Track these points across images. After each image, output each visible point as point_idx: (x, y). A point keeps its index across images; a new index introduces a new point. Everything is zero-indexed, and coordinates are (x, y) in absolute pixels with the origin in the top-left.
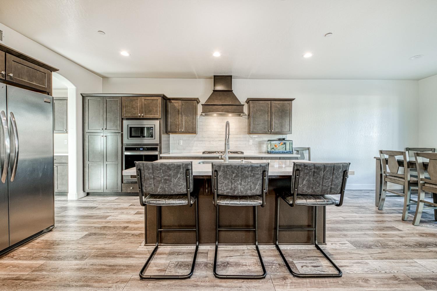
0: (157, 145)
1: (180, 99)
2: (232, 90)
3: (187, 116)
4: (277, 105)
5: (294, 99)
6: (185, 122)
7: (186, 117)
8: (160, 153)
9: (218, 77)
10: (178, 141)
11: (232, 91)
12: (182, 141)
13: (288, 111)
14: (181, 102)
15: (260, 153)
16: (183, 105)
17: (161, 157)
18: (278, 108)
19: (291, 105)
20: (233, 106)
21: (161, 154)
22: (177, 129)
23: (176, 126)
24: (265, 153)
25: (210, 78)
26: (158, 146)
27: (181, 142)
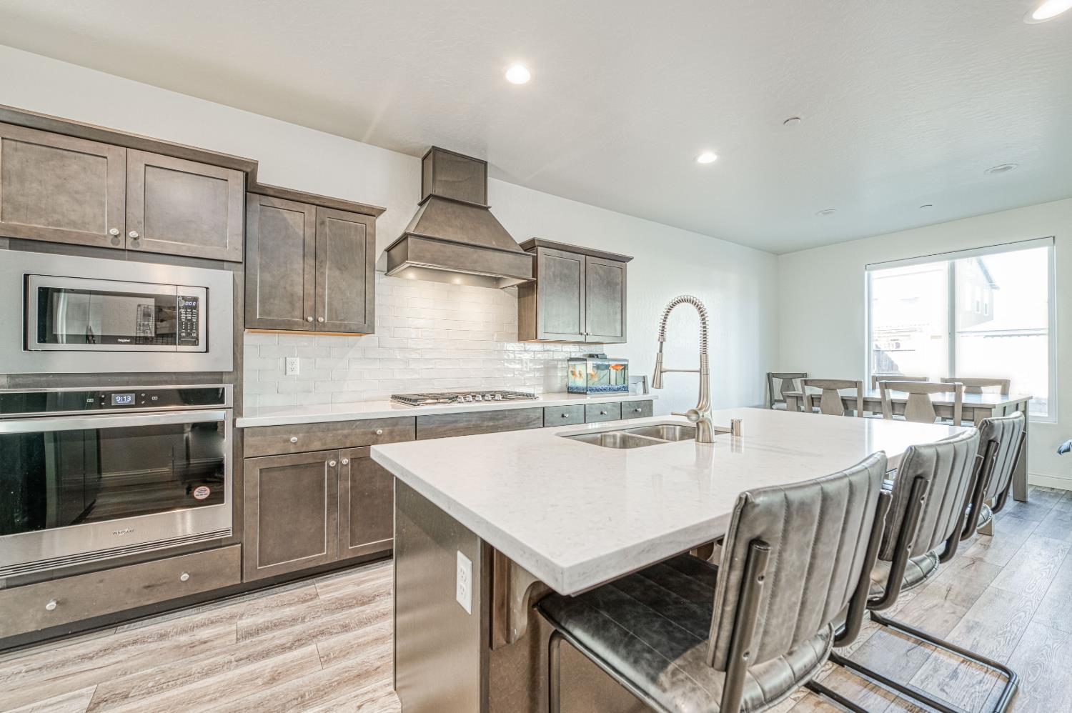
0: (217, 377)
1: (312, 201)
2: (489, 204)
3: (340, 269)
4: (599, 269)
5: (631, 259)
6: (329, 288)
7: (337, 273)
8: (238, 411)
9: (445, 156)
10: (282, 360)
11: (486, 209)
12: (298, 359)
13: (619, 287)
14: (314, 211)
15: (548, 393)
16: (323, 223)
17: (242, 430)
18: (600, 276)
19: (623, 271)
20: (505, 255)
21: (241, 415)
22: (298, 313)
23: (292, 303)
24: (560, 392)
25: (412, 153)
26: (221, 382)
27: (296, 365)
